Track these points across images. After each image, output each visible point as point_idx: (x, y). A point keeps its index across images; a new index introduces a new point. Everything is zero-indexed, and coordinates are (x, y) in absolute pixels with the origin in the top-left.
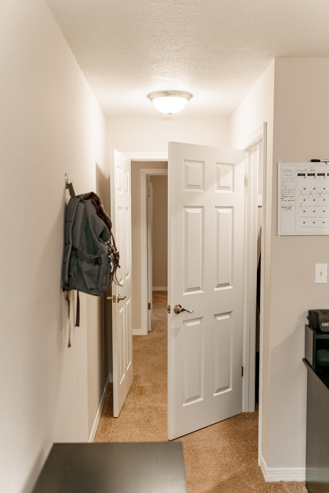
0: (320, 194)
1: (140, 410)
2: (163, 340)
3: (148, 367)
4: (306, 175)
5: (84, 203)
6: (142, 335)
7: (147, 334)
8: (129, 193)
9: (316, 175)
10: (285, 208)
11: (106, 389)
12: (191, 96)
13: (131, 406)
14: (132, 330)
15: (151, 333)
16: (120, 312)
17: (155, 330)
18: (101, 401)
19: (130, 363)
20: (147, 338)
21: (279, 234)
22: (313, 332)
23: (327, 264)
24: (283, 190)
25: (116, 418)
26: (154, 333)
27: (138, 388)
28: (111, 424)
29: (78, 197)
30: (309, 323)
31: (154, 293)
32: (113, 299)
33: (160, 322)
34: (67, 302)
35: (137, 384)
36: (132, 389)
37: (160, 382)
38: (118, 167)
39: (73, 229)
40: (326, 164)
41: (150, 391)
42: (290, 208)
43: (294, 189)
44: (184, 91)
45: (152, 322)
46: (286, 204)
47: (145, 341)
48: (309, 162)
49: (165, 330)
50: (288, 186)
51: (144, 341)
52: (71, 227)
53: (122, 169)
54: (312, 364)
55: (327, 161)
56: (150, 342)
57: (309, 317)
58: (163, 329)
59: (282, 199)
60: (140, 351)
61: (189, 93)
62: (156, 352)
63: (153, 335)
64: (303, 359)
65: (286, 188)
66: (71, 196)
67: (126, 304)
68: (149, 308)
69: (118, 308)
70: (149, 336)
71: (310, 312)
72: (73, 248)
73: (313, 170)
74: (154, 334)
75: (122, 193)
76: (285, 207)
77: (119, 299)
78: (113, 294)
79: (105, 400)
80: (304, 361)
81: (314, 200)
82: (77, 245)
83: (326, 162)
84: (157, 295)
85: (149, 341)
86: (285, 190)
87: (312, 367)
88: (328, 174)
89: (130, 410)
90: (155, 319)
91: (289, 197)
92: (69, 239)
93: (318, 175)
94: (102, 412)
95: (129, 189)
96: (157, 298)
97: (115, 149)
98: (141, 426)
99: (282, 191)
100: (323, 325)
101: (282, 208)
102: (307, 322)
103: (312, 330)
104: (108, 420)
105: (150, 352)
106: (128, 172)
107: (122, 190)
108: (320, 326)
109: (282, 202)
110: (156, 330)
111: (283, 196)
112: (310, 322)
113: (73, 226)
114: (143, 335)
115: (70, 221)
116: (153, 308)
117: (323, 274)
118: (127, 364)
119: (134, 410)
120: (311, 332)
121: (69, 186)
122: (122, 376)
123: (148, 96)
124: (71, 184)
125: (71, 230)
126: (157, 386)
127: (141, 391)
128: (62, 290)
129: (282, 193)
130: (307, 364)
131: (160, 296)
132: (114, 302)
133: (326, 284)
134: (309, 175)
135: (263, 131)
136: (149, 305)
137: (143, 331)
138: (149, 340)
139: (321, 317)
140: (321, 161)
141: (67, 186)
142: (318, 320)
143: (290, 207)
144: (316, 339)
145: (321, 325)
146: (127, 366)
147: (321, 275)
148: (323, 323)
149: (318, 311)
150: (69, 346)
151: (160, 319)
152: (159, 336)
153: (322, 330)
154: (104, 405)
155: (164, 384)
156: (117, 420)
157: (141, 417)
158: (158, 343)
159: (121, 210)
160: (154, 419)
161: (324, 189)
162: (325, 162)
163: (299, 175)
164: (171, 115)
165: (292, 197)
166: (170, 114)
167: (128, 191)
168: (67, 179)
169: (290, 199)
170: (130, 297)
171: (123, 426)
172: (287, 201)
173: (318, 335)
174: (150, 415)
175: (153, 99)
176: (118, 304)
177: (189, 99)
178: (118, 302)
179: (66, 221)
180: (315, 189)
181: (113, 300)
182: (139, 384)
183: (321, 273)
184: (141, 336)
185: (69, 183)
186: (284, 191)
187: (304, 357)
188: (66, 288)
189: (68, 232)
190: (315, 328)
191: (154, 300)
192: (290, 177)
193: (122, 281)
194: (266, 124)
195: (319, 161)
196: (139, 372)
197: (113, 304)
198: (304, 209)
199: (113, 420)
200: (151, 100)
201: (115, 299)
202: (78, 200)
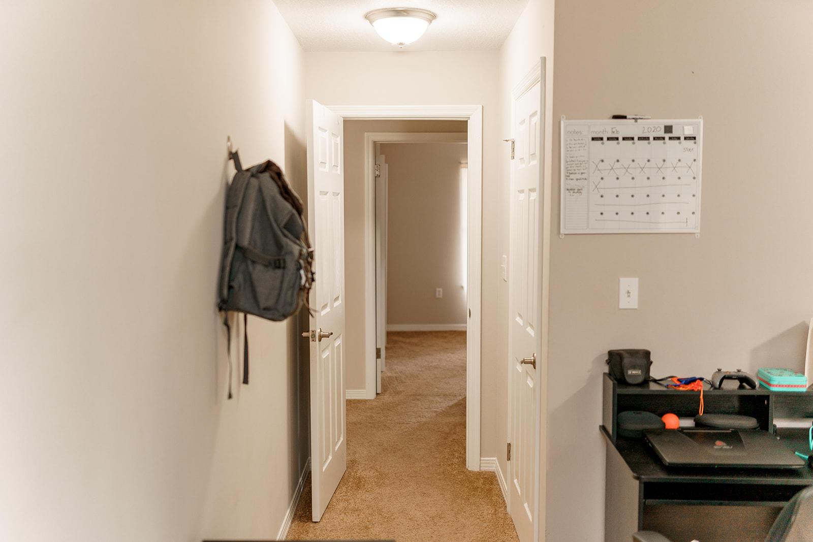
0: (627, 169)
1: (354, 511)
2: (399, 408)
3: (372, 447)
4: (605, 139)
5: (258, 178)
6: (367, 399)
7: (375, 398)
8: (340, 171)
9: (620, 139)
10: (572, 192)
11: (303, 480)
12: (434, 16)
13: (341, 505)
14: (345, 391)
15: (382, 397)
16: (324, 358)
17: (388, 392)
18: (294, 497)
19: (342, 439)
20: (375, 404)
21: (562, 231)
22: (614, 384)
23: (637, 279)
24: (569, 163)
25: (316, 522)
26: (385, 396)
27: (354, 479)
28: (307, 532)
29: (248, 170)
30: (609, 370)
31: (389, 334)
32: (312, 335)
33: (397, 380)
34: (225, 328)
35: (352, 474)
36: (343, 481)
37: (389, 469)
38: (319, 128)
39: (238, 218)
40: (636, 121)
41: (373, 484)
42: (579, 191)
43: (586, 162)
44: (422, 8)
45: (383, 379)
46: (574, 184)
47: (372, 409)
48: (609, 119)
49: (404, 391)
50: (577, 157)
51: (368, 408)
52: (236, 215)
53: (327, 132)
54: (611, 432)
55: (637, 117)
56: (379, 409)
57: (609, 361)
58: (401, 390)
59: (568, 178)
60: (361, 424)
61: (430, 12)
62: (387, 425)
63: (384, 399)
64: (600, 426)
65: (573, 159)
66: (236, 169)
67: (334, 346)
68: (378, 356)
69: (320, 350)
70: (378, 400)
71: (611, 354)
72: (237, 247)
73: (616, 132)
74: (387, 398)
75: (327, 170)
76: (571, 190)
77: (321, 337)
78: (311, 329)
79: (301, 496)
80: (601, 429)
81: (618, 178)
82: (245, 243)
83: (636, 119)
84: (395, 338)
85: (377, 409)
86: (571, 163)
87: (610, 436)
88: (639, 138)
89: (338, 511)
90: (389, 374)
91: (579, 173)
92: (231, 233)
93: (624, 139)
94: (295, 514)
95: (339, 164)
96: (396, 342)
97: (314, 99)
98: (355, 535)
99: (568, 165)
100: (630, 372)
101: (568, 191)
102: (606, 369)
103: (613, 381)
104: (303, 526)
105: (377, 424)
106: (339, 137)
107: (327, 165)
108: (625, 374)
109: (569, 181)
110: (390, 391)
111: (569, 172)
112: (611, 369)
113: (239, 213)
114: (369, 399)
115: (235, 206)
116: (386, 358)
117: (631, 294)
118: (336, 440)
119: (345, 511)
120: (610, 383)
121: (234, 156)
122: (327, 458)
123: (366, 17)
124: (236, 153)
125: (234, 220)
126: (384, 476)
127: (359, 484)
128: (217, 310)
129: (567, 168)
130: (605, 434)
131: (401, 339)
132: (313, 340)
133: (636, 309)
134: (608, 139)
135: (540, 71)
136: (378, 351)
137: (368, 392)
138: (376, 407)
139: (627, 361)
140: (628, 117)
141: (231, 156)
142: (621, 366)
143: (580, 188)
144: (618, 395)
145: (627, 373)
146: (335, 444)
147: (629, 296)
148: (629, 369)
149: (622, 352)
150: (230, 396)
151: (397, 375)
152: (393, 401)
153: (629, 380)
154: (298, 504)
155: (395, 473)
156: (317, 526)
157: (356, 522)
158: (391, 412)
159: (325, 196)
160: (376, 525)
161: (633, 161)
162: (634, 119)
163: (593, 139)
164: (402, 46)
165: (583, 174)
166: (401, 44)
167: (339, 167)
168: (231, 145)
169: (579, 176)
170: (341, 335)
171: (326, 535)
172: (576, 180)
173: (620, 388)
174: (369, 518)
175: (373, 21)
176: (320, 345)
177: (430, 21)
178: (320, 340)
179: (228, 207)
180: (618, 161)
181: (312, 338)
182: (356, 472)
183: (628, 292)
184: (365, 401)
185: (234, 151)
186: (569, 165)
187: (601, 424)
188: (224, 307)
189: (231, 223)
190: (618, 378)
191: (389, 346)
192: (579, 142)
193: (328, 308)
194: (544, 60)
195: (624, 117)
196: (357, 456)
197: (311, 343)
198: (602, 192)
199: (311, 525)
200: (371, 22)
201: (314, 336)
202: (249, 174)
